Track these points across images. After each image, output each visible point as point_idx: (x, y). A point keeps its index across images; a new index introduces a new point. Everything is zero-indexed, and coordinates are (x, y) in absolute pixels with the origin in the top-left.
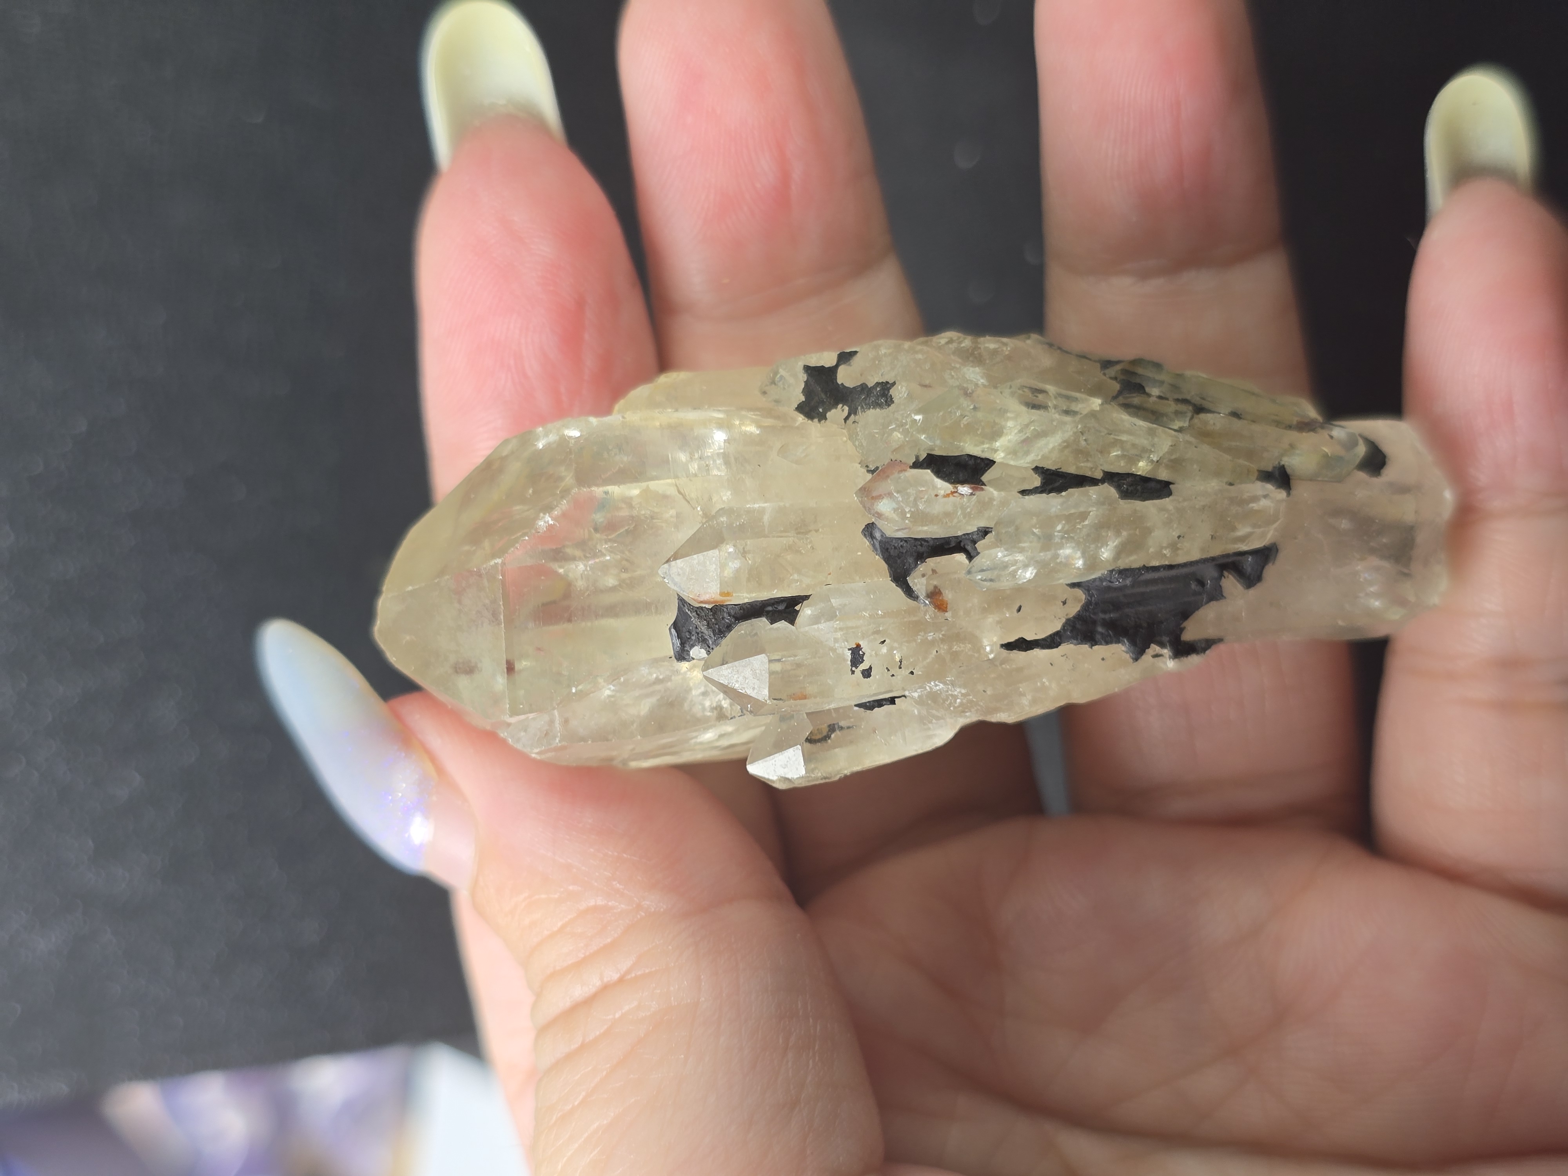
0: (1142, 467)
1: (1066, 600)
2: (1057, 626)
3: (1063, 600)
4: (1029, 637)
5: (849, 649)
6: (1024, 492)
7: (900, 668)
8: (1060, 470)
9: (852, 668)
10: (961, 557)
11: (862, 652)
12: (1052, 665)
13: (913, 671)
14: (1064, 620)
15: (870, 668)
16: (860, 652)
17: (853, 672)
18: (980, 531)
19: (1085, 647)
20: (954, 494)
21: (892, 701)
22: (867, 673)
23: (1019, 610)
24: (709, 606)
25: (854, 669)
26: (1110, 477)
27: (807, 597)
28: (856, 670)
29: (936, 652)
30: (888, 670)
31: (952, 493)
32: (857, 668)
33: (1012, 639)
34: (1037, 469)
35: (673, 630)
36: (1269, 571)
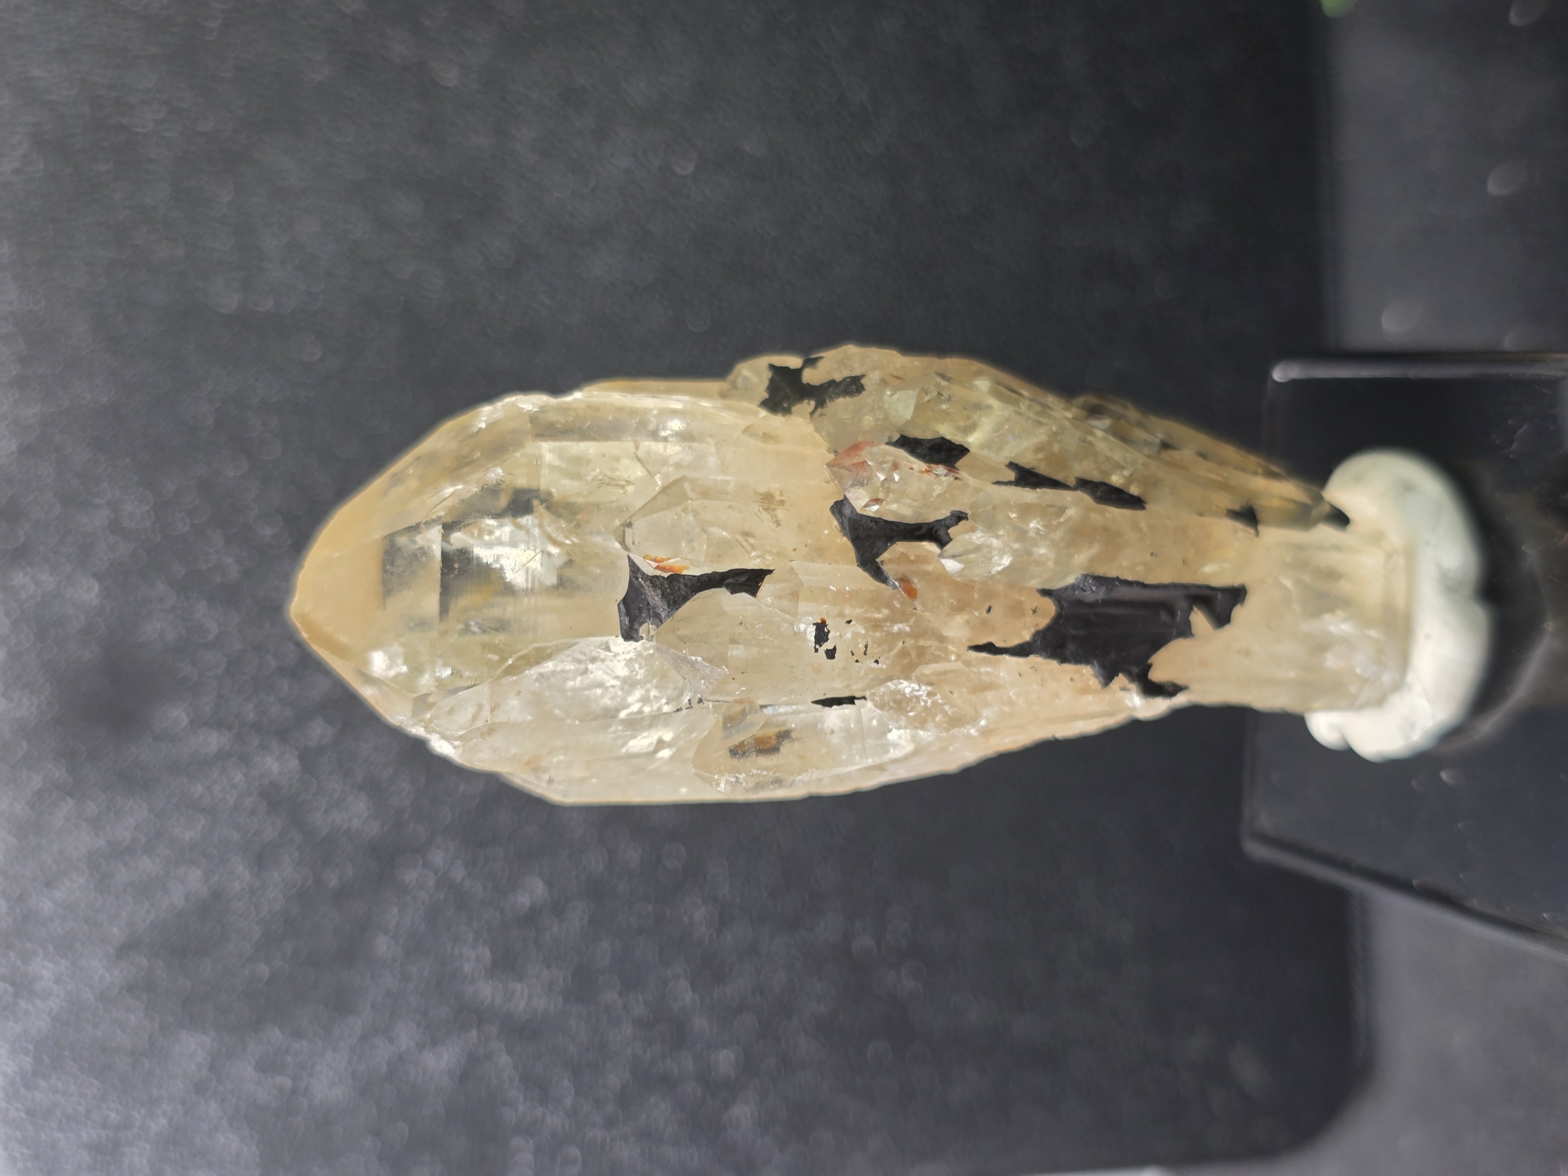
0: (1116, 480)
1: (1036, 609)
2: (1027, 637)
3: (1034, 608)
4: (999, 644)
5: (814, 624)
6: (998, 483)
7: (865, 654)
8: (1034, 471)
9: (816, 645)
10: (931, 547)
11: (827, 629)
12: (1020, 675)
13: (878, 660)
14: (1033, 630)
15: (835, 648)
16: (825, 629)
17: (816, 650)
18: (953, 517)
19: (1054, 664)
20: (929, 473)
21: (851, 700)
22: (831, 654)
23: (989, 610)
25: (817, 646)
26: (1084, 484)
27: (770, 572)
28: (819, 649)
29: (902, 643)
30: (853, 654)
31: (927, 471)
32: (821, 646)
33: (982, 641)
34: (1012, 465)
35: (622, 606)
36: (1239, 613)
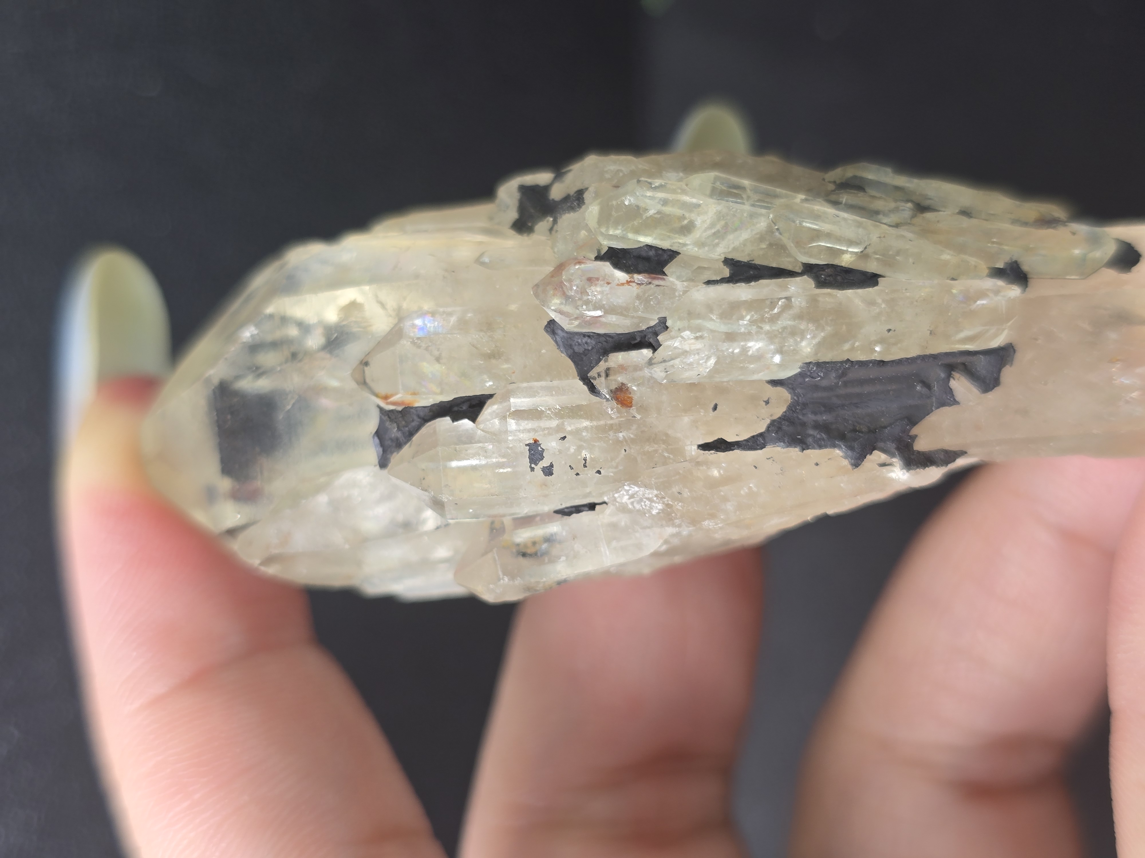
0: (846, 260)
1: (768, 400)
2: (761, 428)
3: (766, 399)
4: (730, 439)
5: (527, 445)
6: (709, 283)
7: (585, 466)
8: (753, 262)
9: (531, 465)
10: (646, 353)
11: (541, 448)
12: (756, 467)
13: (601, 470)
14: (768, 421)
15: (552, 465)
16: (539, 448)
17: (532, 469)
18: (661, 323)
19: (794, 452)
20: (630, 284)
21: (592, 507)
22: (548, 471)
23: (715, 408)
24: (400, 408)
25: (533, 466)
26: (809, 269)
27: (491, 396)
28: (535, 467)
29: (624, 451)
30: (572, 468)
31: (628, 282)
32: (536, 464)
33: (710, 439)
34: (728, 262)
35: (376, 439)
36: (1008, 374)
